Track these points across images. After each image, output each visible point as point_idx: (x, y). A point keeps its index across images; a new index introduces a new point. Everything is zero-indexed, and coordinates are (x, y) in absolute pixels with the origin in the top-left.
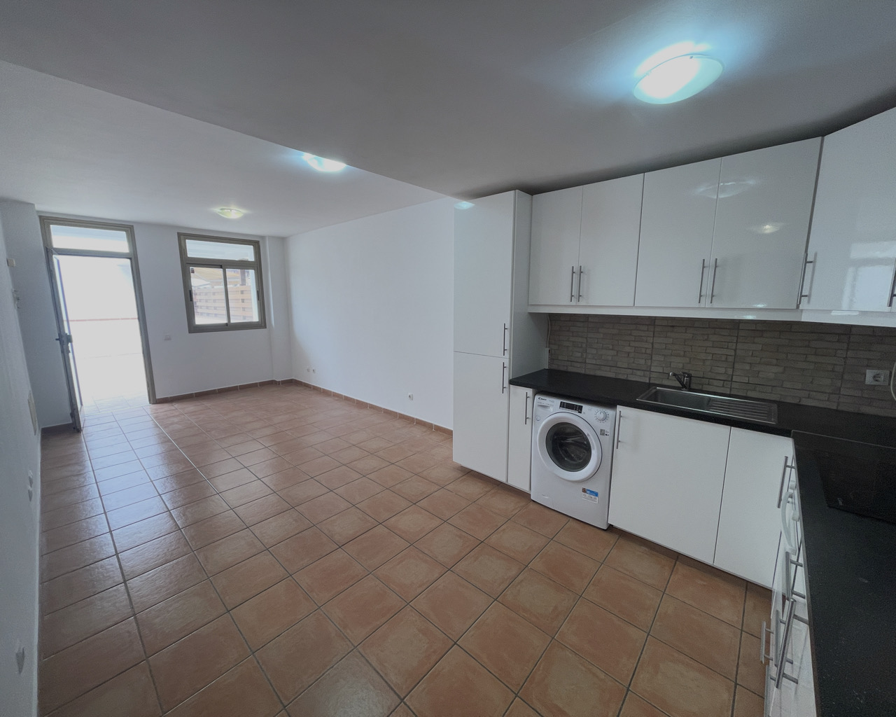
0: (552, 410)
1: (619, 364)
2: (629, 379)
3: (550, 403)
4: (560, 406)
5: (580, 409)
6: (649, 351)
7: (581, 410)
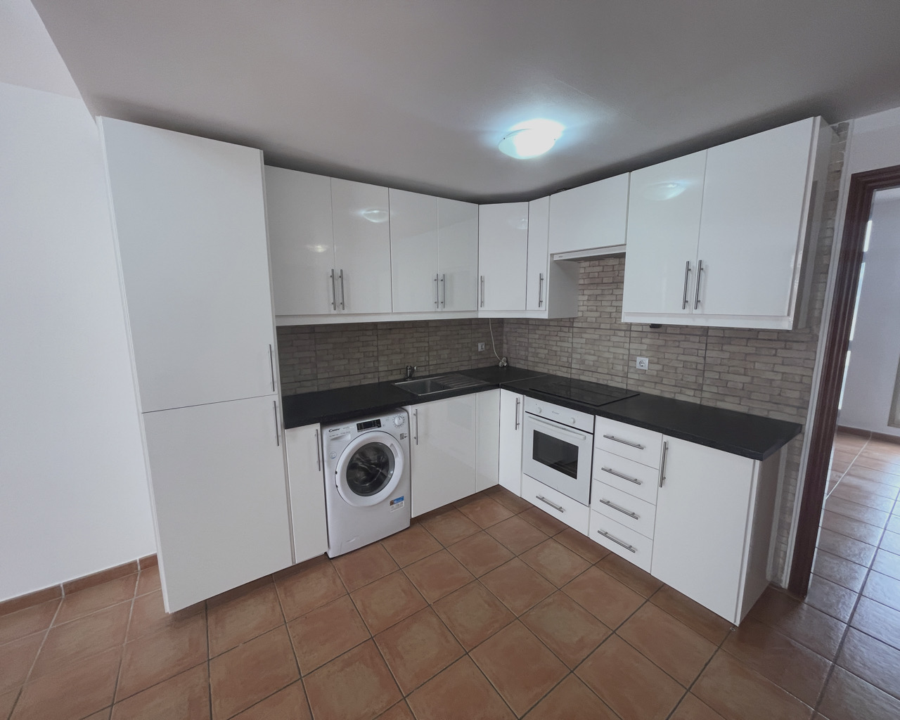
0: (349, 438)
1: (352, 372)
2: (363, 384)
3: (345, 430)
4: (358, 429)
5: (378, 424)
6: (375, 354)
7: (380, 423)
